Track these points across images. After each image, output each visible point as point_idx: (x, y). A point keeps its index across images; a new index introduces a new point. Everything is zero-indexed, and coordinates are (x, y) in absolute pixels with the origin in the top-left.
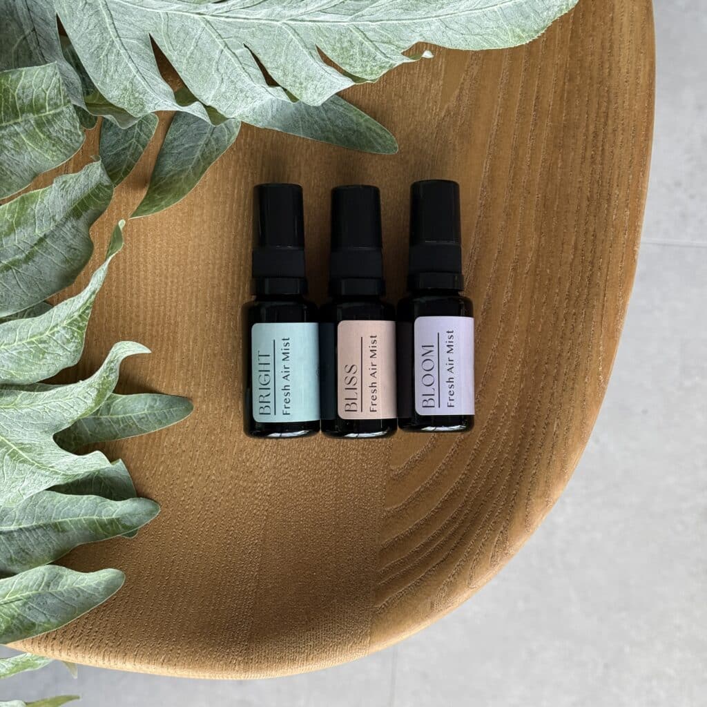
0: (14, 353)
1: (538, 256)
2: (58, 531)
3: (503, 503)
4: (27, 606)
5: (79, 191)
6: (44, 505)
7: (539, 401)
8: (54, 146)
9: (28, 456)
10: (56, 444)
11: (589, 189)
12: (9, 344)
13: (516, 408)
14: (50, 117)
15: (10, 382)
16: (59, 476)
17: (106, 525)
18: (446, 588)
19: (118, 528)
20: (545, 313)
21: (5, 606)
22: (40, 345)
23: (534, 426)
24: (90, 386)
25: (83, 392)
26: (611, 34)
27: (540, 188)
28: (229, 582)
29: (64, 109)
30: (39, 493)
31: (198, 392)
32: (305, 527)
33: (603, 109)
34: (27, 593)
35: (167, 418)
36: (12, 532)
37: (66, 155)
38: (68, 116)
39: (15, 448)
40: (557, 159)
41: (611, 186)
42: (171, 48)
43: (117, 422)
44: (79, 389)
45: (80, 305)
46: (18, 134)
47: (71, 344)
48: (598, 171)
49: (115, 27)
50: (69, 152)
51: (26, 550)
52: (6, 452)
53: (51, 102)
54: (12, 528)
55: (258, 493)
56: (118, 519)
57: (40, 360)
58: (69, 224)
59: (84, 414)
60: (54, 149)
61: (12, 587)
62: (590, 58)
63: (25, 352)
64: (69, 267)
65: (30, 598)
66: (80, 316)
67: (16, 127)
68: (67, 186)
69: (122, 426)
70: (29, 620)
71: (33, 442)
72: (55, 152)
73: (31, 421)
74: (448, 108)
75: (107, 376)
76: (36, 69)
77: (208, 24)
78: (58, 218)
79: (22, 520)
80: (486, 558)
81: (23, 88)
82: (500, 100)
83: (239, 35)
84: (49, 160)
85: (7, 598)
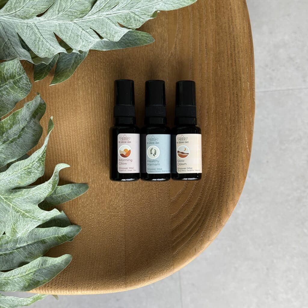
0: (19, 174)
1: (216, 106)
2: (43, 243)
3: (217, 205)
4: (35, 274)
5: (33, 108)
6: (36, 234)
7: (225, 163)
8: (21, 90)
9: (29, 214)
10: (39, 208)
11: (232, 77)
12: (17, 171)
13: (216, 167)
14: (18, 79)
15: (18, 187)
16: (41, 221)
17: (61, 238)
18: (200, 242)
19: (66, 238)
20: (222, 128)
21: (26, 276)
22: (28, 170)
23: (225, 173)
24: (49, 183)
26: (231, 14)
27: (213, 79)
28: (114, 253)
29: (23, 75)
30: (33, 229)
31: (90, 180)
32: (140, 227)
33: (233, 44)
34: (35, 269)
35: (79, 192)
36: (25, 246)
37: (26, 93)
38: (25, 78)
39: (23, 212)
40: (217, 66)
42: (62, 35)
43: (59, 197)
44: (46, 185)
45: (42, 152)
46: (7, 88)
47: (40, 168)
48: (235, 69)
49: (40, 32)
50: (27, 92)
51: (32, 253)
52: (20, 214)
53: (18, 74)
54: (25, 244)
55: (120, 217)
56: (65, 235)
57: (29, 176)
58: (32, 121)
59: (48, 195)
60: (22, 92)
61: (28, 268)
62: (224, 25)
63: (23, 174)
64: (35, 138)
65: (36, 271)
66: (42, 156)
67: (6, 86)
68: (29, 106)
70: (37, 280)
71: (30, 209)
72: (22, 93)
73: (28, 200)
74: (172, 53)
75: (55, 179)
76: (11, 62)
77: (75, 24)
78: (28, 119)
79: (28, 241)
80: (214, 228)
81: (7, 70)
82: (191, 46)
83: (88, 25)
84: (21, 96)
85: (27, 273)
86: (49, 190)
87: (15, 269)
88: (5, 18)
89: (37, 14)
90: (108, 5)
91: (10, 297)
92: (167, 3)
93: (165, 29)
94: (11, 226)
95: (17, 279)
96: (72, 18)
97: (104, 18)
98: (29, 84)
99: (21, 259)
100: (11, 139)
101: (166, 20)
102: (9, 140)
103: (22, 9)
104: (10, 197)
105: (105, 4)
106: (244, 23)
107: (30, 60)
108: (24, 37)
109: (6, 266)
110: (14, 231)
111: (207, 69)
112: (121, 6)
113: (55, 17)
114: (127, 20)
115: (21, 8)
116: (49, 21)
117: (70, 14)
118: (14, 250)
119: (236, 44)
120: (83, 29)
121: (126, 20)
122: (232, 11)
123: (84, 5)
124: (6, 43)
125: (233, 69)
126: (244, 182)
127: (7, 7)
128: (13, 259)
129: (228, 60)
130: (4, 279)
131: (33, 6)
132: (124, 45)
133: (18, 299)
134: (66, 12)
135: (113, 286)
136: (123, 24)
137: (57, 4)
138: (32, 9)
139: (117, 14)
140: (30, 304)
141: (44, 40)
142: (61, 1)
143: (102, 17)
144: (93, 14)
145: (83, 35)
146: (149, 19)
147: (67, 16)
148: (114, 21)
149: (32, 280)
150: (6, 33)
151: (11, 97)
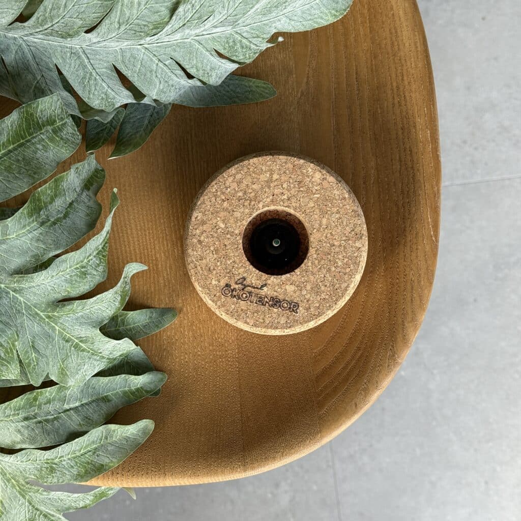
0: (68, 276)
1: (378, 171)
2: (106, 401)
4: (96, 454)
5: (86, 174)
6: (94, 386)
8: (65, 143)
9: (86, 346)
10: (102, 334)
11: (401, 123)
12: (64, 271)
14: (60, 127)
15: (68, 297)
16: (105, 360)
17: (134, 392)
18: (363, 393)
19: (143, 393)
20: (390, 206)
21: (82, 457)
22: (82, 270)
24: (116, 293)
25: (113, 297)
27: (370, 129)
29: (67, 120)
30: (89, 379)
32: (264, 373)
34: (94, 446)
35: (161, 323)
36: (77, 407)
37: (73, 148)
38: (70, 124)
39: (76, 341)
41: (414, 118)
42: (127, 69)
43: (130, 330)
44: (110, 295)
45: (102, 240)
46: (43, 139)
47: (101, 267)
48: (404, 110)
49: (91, 64)
50: (75, 146)
51: (88, 417)
52: (72, 345)
53: (59, 117)
54: (77, 404)
56: (141, 387)
57: (84, 279)
58: (84, 194)
59: (115, 313)
60: (66, 145)
61: (84, 443)
63: (75, 275)
64: (90, 219)
65: (96, 449)
66: (103, 248)
67: (42, 136)
68: (79, 170)
69: (133, 332)
70: (99, 463)
71: (87, 335)
72: (67, 147)
73: (84, 321)
74: (302, 91)
75: (125, 287)
76: (47, 99)
77: (147, 50)
78: (78, 190)
79: (82, 398)
80: (384, 368)
81: (41, 111)
82: (333, 79)
83: (166, 52)
84: (65, 153)
85: (82, 451)
86: (116, 304)
87: (63, 446)
88: (37, 38)
89: (86, 29)
90: (196, 16)
92: (293, 18)
93: (289, 54)
94: (58, 364)
95: (67, 463)
96: (141, 35)
97: (192, 42)
98: (77, 134)
99: (72, 427)
100: (52, 220)
101: (290, 40)
102: (49, 220)
103: (63, 21)
104: (55, 314)
105: (192, 14)
106: (416, 36)
107: (77, 113)
108: (66, 71)
109: (48, 439)
110: (62, 373)
111: (361, 113)
112: (219, 20)
113: (114, 35)
114: (230, 47)
115: (60, 18)
116: (104, 43)
117: (137, 28)
118: (60, 413)
119: (405, 71)
120: (159, 60)
121: (227, 45)
122: (396, 18)
123: (159, 14)
124: (37, 83)
125: (401, 112)
126: (430, 291)
127: (39, 16)
128: (59, 428)
129: (393, 97)
130: (45, 463)
131: (78, 15)
132: (228, 100)
133: (69, 497)
134: (131, 26)
135: (224, 470)
136: (222, 52)
137: (116, 12)
138: (78, 20)
139: (212, 35)
140: (89, 505)
141: (98, 77)
142: (122, 5)
143: (189, 40)
144: (174, 32)
145: (160, 70)
146: (265, 46)
147: (133, 32)
148: (208, 47)
149: (91, 463)
150: (38, 65)
151: (51, 155)
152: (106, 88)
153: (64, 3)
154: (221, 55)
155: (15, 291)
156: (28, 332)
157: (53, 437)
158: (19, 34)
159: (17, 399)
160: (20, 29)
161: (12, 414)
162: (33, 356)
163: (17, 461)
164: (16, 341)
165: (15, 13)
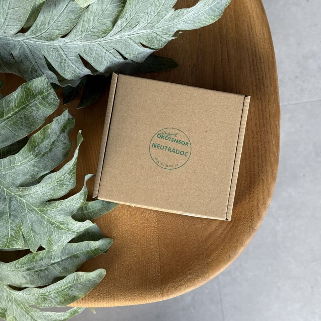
0: (52, 187)
2: (76, 257)
4: (71, 290)
5: (62, 122)
6: (69, 248)
8: (50, 105)
9: (63, 226)
10: (73, 219)
12: (50, 184)
14: (46, 95)
15: (52, 199)
16: (75, 233)
17: (94, 251)
19: (99, 252)
21: (62, 291)
22: (61, 182)
24: (81, 194)
25: (79, 197)
29: (51, 91)
30: (66, 245)
34: (70, 285)
35: (109, 208)
36: (59, 262)
37: (54, 108)
38: (52, 93)
39: (58, 224)
42: (87, 56)
43: (90, 213)
45: (72, 164)
46: (36, 104)
47: (72, 180)
49: (65, 54)
51: (66, 268)
52: (55, 226)
53: (46, 90)
54: (59, 260)
56: (98, 248)
57: (62, 188)
58: (62, 135)
59: (81, 206)
61: (63, 283)
63: (56, 186)
64: (66, 151)
66: (73, 168)
67: (35, 102)
68: (58, 121)
70: (73, 295)
71: (64, 220)
72: (51, 107)
73: (62, 212)
74: (194, 63)
76: (38, 79)
77: (99, 45)
78: (57, 133)
79: (62, 256)
80: (247, 233)
81: (35, 87)
83: (111, 46)
84: (49, 111)
85: (62, 288)
86: (82, 201)
87: (50, 285)
88: (32, 41)
89: (61, 35)
90: (129, 25)
91: (48, 312)
92: (188, 22)
94: (47, 238)
95: (53, 295)
96: (95, 38)
97: (126, 39)
98: (57, 99)
99: (56, 274)
102: (41, 153)
103: (47, 31)
104: (45, 209)
105: (126, 24)
107: (57, 83)
108: (50, 59)
109: (42, 282)
110: (49, 243)
112: (142, 26)
113: (78, 38)
114: (149, 40)
116: (73, 42)
117: (92, 34)
118: (49, 266)
120: (107, 50)
123: (106, 25)
124: (33, 66)
127: (33, 29)
128: (48, 275)
130: (40, 295)
131: (57, 28)
133: (55, 314)
134: (89, 32)
136: (145, 44)
137: (80, 25)
138: (57, 31)
139: (139, 34)
140: (68, 318)
141: (69, 62)
142: (83, 21)
143: (124, 38)
144: (115, 34)
145: (107, 56)
146: (170, 38)
147: (90, 36)
148: (137, 42)
149: (68, 295)
150: (33, 56)
151: (41, 113)
152: (75, 67)
153: (48, 22)
154: (144, 46)
155: (20, 196)
156: (28, 221)
157: (44, 280)
158: (21, 38)
159: (23, 258)
160: (22, 36)
161: (20, 267)
162: (32, 234)
163: (24, 294)
164: (21, 226)
165: (19, 27)
